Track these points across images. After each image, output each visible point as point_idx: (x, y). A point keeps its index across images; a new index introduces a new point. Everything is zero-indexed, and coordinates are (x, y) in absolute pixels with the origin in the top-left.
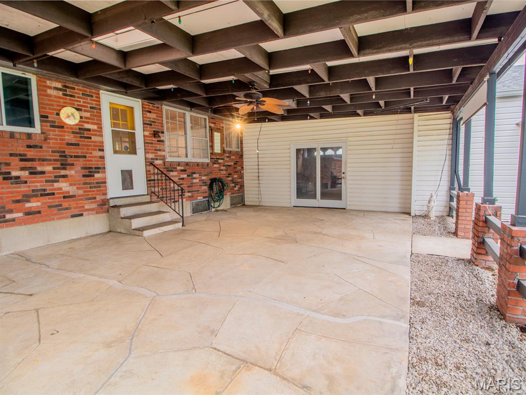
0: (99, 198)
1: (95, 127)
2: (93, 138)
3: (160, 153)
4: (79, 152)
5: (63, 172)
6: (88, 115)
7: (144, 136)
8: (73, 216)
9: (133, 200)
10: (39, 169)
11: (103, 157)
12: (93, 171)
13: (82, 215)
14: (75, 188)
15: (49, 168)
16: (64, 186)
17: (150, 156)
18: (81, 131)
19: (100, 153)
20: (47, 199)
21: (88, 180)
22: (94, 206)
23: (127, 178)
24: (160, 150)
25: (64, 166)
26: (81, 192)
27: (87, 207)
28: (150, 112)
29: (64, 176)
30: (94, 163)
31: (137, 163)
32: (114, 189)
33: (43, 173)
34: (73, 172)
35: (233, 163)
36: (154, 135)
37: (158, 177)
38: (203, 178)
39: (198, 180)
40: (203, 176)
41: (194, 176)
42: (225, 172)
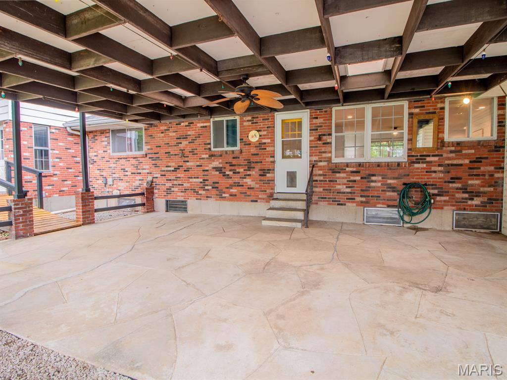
0: (268, 191)
1: (269, 141)
2: (268, 149)
3: (324, 155)
4: (258, 159)
5: (249, 173)
6: (265, 133)
7: (310, 141)
8: (252, 201)
10: (237, 170)
11: (273, 162)
12: (266, 172)
13: (257, 201)
14: (254, 182)
15: (242, 170)
16: (248, 181)
17: (314, 158)
18: (261, 146)
19: (272, 159)
20: (240, 188)
21: (262, 178)
22: (265, 196)
23: (292, 178)
24: (325, 152)
25: (249, 169)
26: (257, 186)
27: (260, 196)
28: (317, 118)
29: (249, 175)
30: (266, 167)
31: (301, 166)
32: (281, 185)
33: (239, 173)
34: (254, 173)
35: (467, 161)
36: (320, 139)
37: (322, 178)
38: (390, 181)
39: (379, 184)
40: (391, 179)
41: (373, 178)
42: (442, 175)
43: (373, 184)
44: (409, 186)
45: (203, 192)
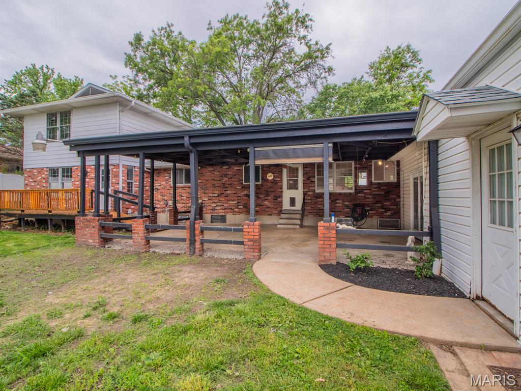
0: (279, 209)
1: (279, 179)
2: (279, 184)
3: (311, 188)
4: (273, 190)
5: (267, 198)
6: (277, 175)
7: (303, 180)
8: (269, 215)
9: (293, 212)
10: (260, 196)
11: (282, 192)
12: (278, 197)
13: (271, 215)
14: (270, 204)
15: (263, 196)
16: (267, 203)
17: (306, 190)
18: (274, 181)
19: (281, 190)
20: (261, 207)
21: (275, 201)
22: (277, 212)
23: (293, 201)
24: (311, 187)
25: (267, 195)
26: (272, 206)
27: (274, 212)
28: (307, 167)
29: (267, 199)
30: (278, 194)
31: (298, 194)
32: (286, 205)
33: (260, 198)
34: (270, 198)
35: (383, 193)
36: (308, 179)
37: (310, 201)
38: (346, 203)
39: (341, 205)
40: (346, 202)
41: (338, 201)
42: (372, 200)
43: (337, 205)
44: (356, 206)
45: (238, 210)
